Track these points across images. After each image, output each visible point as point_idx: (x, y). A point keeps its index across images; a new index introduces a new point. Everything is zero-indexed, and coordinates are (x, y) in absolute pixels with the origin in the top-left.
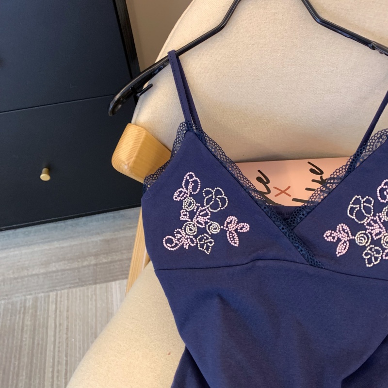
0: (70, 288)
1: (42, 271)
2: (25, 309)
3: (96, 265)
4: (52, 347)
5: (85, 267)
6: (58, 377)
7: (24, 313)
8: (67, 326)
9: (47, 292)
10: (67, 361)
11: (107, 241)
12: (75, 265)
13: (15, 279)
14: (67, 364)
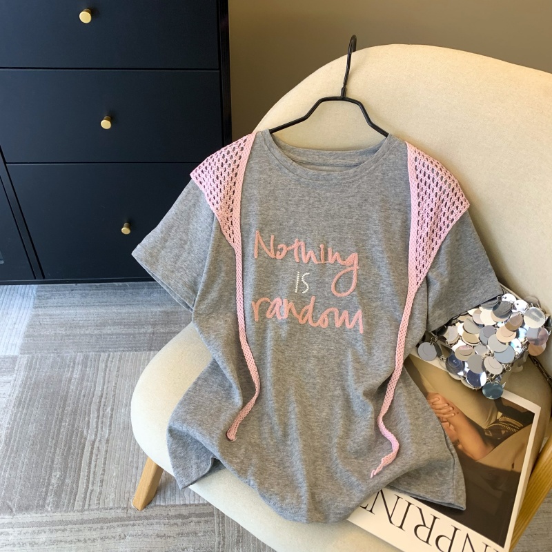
0: (123, 351)
1: (96, 332)
2: (74, 364)
3: (153, 333)
4: (98, 400)
5: (141, 333)
6: (102, 428)
7: (73, 367)
8: (116, 384)
9: (98, 352)
10: (112, 415)
11: (167, 313)
12: (131, 331)
13: (67, 336)
14: (111, 417)
